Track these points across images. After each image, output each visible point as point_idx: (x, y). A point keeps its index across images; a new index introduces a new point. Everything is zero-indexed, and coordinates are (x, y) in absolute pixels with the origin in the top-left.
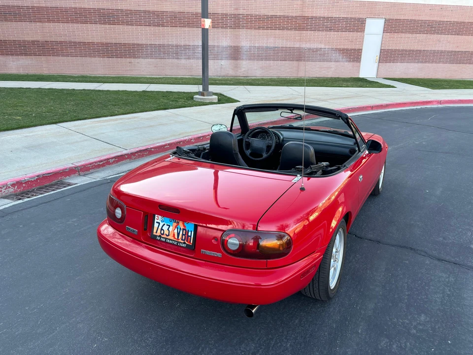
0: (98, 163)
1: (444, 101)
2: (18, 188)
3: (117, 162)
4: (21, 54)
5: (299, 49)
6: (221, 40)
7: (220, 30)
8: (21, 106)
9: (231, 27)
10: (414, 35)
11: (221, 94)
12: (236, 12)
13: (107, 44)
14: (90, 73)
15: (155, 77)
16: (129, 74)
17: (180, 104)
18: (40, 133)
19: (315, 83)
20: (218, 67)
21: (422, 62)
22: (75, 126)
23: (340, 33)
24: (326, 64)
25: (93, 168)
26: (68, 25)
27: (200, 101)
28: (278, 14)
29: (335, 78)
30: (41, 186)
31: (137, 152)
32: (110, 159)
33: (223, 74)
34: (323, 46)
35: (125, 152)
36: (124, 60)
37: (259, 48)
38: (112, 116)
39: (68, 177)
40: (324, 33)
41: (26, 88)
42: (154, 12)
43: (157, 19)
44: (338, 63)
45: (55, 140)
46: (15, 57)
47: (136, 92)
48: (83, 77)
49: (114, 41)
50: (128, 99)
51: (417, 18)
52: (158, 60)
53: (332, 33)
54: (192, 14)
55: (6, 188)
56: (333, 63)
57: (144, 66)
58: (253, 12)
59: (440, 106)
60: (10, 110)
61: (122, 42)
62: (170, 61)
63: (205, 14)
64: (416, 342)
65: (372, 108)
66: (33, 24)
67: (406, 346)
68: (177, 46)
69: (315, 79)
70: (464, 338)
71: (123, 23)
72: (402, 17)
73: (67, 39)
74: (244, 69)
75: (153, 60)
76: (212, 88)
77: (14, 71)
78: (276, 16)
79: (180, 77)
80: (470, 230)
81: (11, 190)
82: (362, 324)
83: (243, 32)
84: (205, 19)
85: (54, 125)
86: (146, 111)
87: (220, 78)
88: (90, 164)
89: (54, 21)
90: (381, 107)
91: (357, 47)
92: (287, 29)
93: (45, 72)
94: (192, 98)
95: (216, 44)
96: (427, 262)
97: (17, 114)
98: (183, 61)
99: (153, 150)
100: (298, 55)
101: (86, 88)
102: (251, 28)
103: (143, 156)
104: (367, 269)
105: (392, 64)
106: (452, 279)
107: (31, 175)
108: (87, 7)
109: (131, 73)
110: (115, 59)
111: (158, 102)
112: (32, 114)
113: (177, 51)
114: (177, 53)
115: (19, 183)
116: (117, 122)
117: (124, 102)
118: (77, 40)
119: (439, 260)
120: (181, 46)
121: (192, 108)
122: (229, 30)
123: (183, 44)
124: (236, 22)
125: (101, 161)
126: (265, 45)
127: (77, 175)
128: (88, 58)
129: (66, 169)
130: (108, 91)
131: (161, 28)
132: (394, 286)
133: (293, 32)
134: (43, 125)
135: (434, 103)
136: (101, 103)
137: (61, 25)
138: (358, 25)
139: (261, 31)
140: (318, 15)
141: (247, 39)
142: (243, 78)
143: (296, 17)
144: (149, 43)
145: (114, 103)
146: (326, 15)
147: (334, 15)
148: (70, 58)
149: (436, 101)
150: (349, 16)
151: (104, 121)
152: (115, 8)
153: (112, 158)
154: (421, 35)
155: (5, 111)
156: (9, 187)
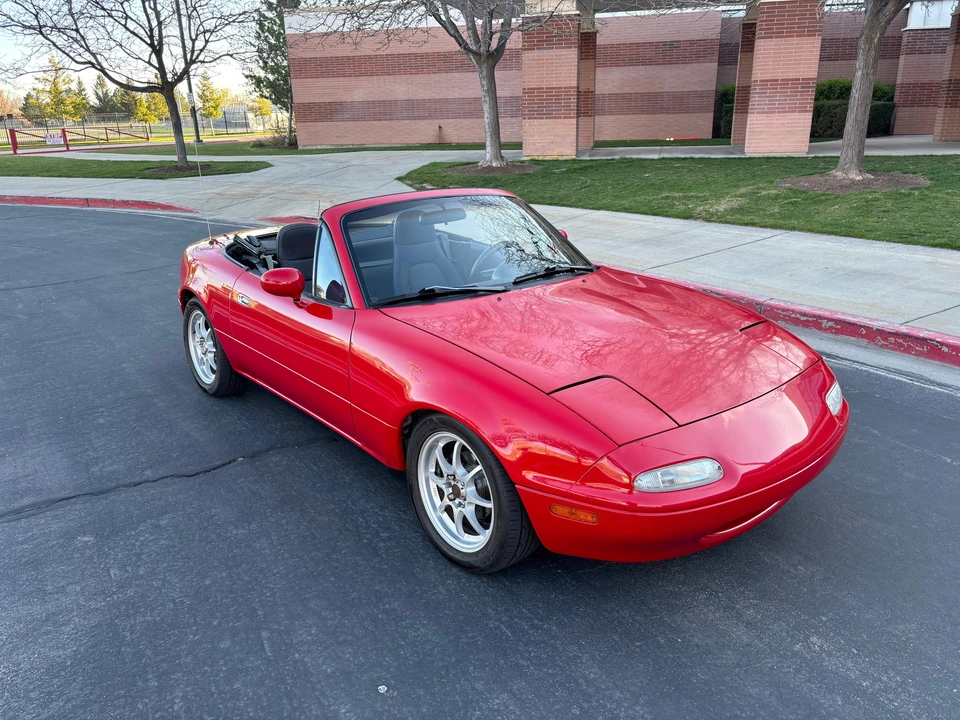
3: (837, 332)
32: (825, 318)
103: (908, 350)
125: (805, 315)
153: (829, 320)
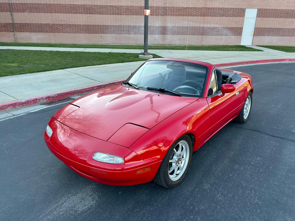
0: (88, 89)
1: (293, 59)
2: (48, 100)
3: (98, 89)
4: (39, 32)
5: (203, 28)
6: (155, 22)
7: (155, 16)
8: (43, 60)
9: (161, 15)
10: (277, 19)
11: (155, 55)
12: (165, 6)
13: (88, 26)
14: (78, 42)
15: (115, 45)
16: (100, 43)
17: (131, 59)
18: (55, 74)
19: (212, 48)
20: (153, 39)
21: (281, 36)
22: (73, 71)
23: (229, 18)
24: (219, 37)
25: (85, 92)
26: (66, 14)
27: (142, 58)
28: (190, 6)
29: (225, 46)
30: (59, 100)
31: (109, 84)
33: (156, 43)
34: (218, 26)
35: (102, 84)
36: (97, 35)
37: (178, 27)
38: (93, 65)
39: (72, 96)
40: (219, 18)
41: (44, 51)
42: (115, 7)
43: (117, 10)
44: (227, 37)
45: (64, 77)
46: (36, 33)
47: (105, 53)
48: (74, 45)
49: (92, 24)
50: (101, 57)
51: (278, 8)
52: (117, 35)
53: (224, 18)
54: (138, 7)
55: (43, 100)
56: (224, 36)
57: (109, 38)
58: (175, 6)
59: (290, 62)
60: (37, 62)
61: (97, 24)
62: (125, 35)
63: (146, 7)
64: (253, 167)
65: (247, 63)
66: (46, 14)
67: (248, 168)
68: (129, 26)
69: (212, 46)
70: (279, 167)
71: (98, 13)
72: (269, 8)
73: (66, 23)
74: (169, 40)
75: (114, 35)
76: (149, 51)
77: (35, 41)
78: (189, 8)
79: (130, 45)
80: (293, 124)
81: (45, 101)
82: (227, 159)
83: (169, 18)
84: (147, 10)
85: (62, 70)
86: (112, 63)
87: (154, 45)
88: (84, 89)
89: (58, 12)
90: (253, 62)
91: (240, 26)
92: (196, 15)
93: (53, 42)
94: (138, 57)
95: (152, 25)
96: (266, 137)
97: (41, 64)
98: (132, 36)
99: (117, 83)
100: (202, 32)
101: (77, 51)
102: (173, 15)
104: (233, 139)
105: (262, 37)
106: (278, 144)
107: (54, 94)
108: (77, 3)
109: (102, 43)
110: (92, 35)
111: (118, 58)
112: (49, 64)
113: (129, 30)
114: (128, 31)
115: (48, 98)
116: (97, 69)
117: (98, 58)
118: (71, 24)
119: (273, 136)
120: (131, 26)
121: (138, 62)
122: (160, 17)
123: (132, 25)
124: (165, 11)
125: (90, 88)
126: (182, 26)
127: (77, 95)
128: (77, 34)
129: (72, 91)
130: (89, 52)
131: (120, 16)
132: (246, 146)
133: (199, 17)
134: (57, 70)
135: (287, 60)
136: (86, 59)
137: (62, 14)
138: (241, 13)
139: (180, 17)
140: (215, 7)
141: (171, 22)
142: (168, 45)
143: (201, 8)
144: (112, 24)
145: (93, 59)
146: (220, 7)
147: (225, 7)
148: (67, 34)
149: (288, 59)
150: (235, 7)
151: (89, 68)
152: (93, 4)
153: (95, 87)
154: (281, 19)
155: (35, 62)
156: (44, 99)
